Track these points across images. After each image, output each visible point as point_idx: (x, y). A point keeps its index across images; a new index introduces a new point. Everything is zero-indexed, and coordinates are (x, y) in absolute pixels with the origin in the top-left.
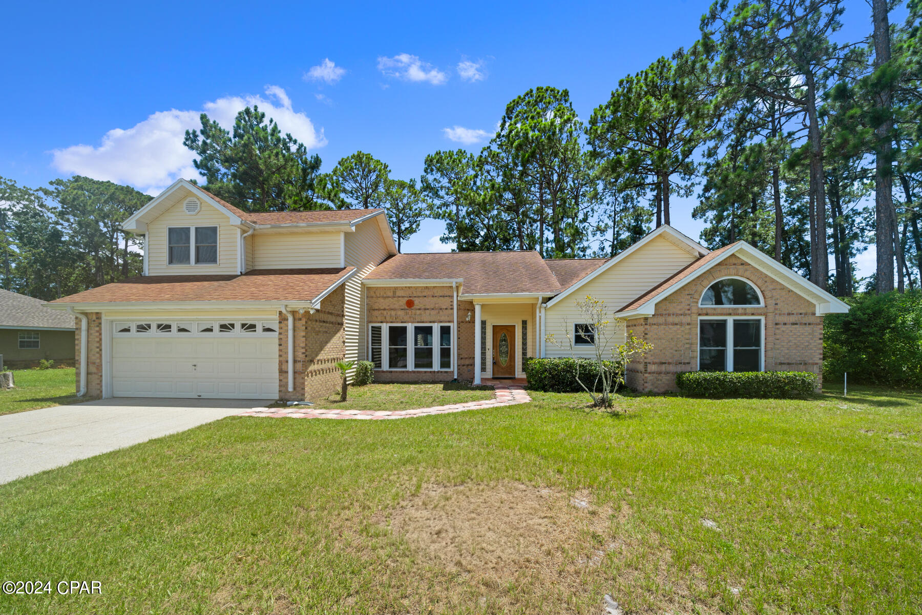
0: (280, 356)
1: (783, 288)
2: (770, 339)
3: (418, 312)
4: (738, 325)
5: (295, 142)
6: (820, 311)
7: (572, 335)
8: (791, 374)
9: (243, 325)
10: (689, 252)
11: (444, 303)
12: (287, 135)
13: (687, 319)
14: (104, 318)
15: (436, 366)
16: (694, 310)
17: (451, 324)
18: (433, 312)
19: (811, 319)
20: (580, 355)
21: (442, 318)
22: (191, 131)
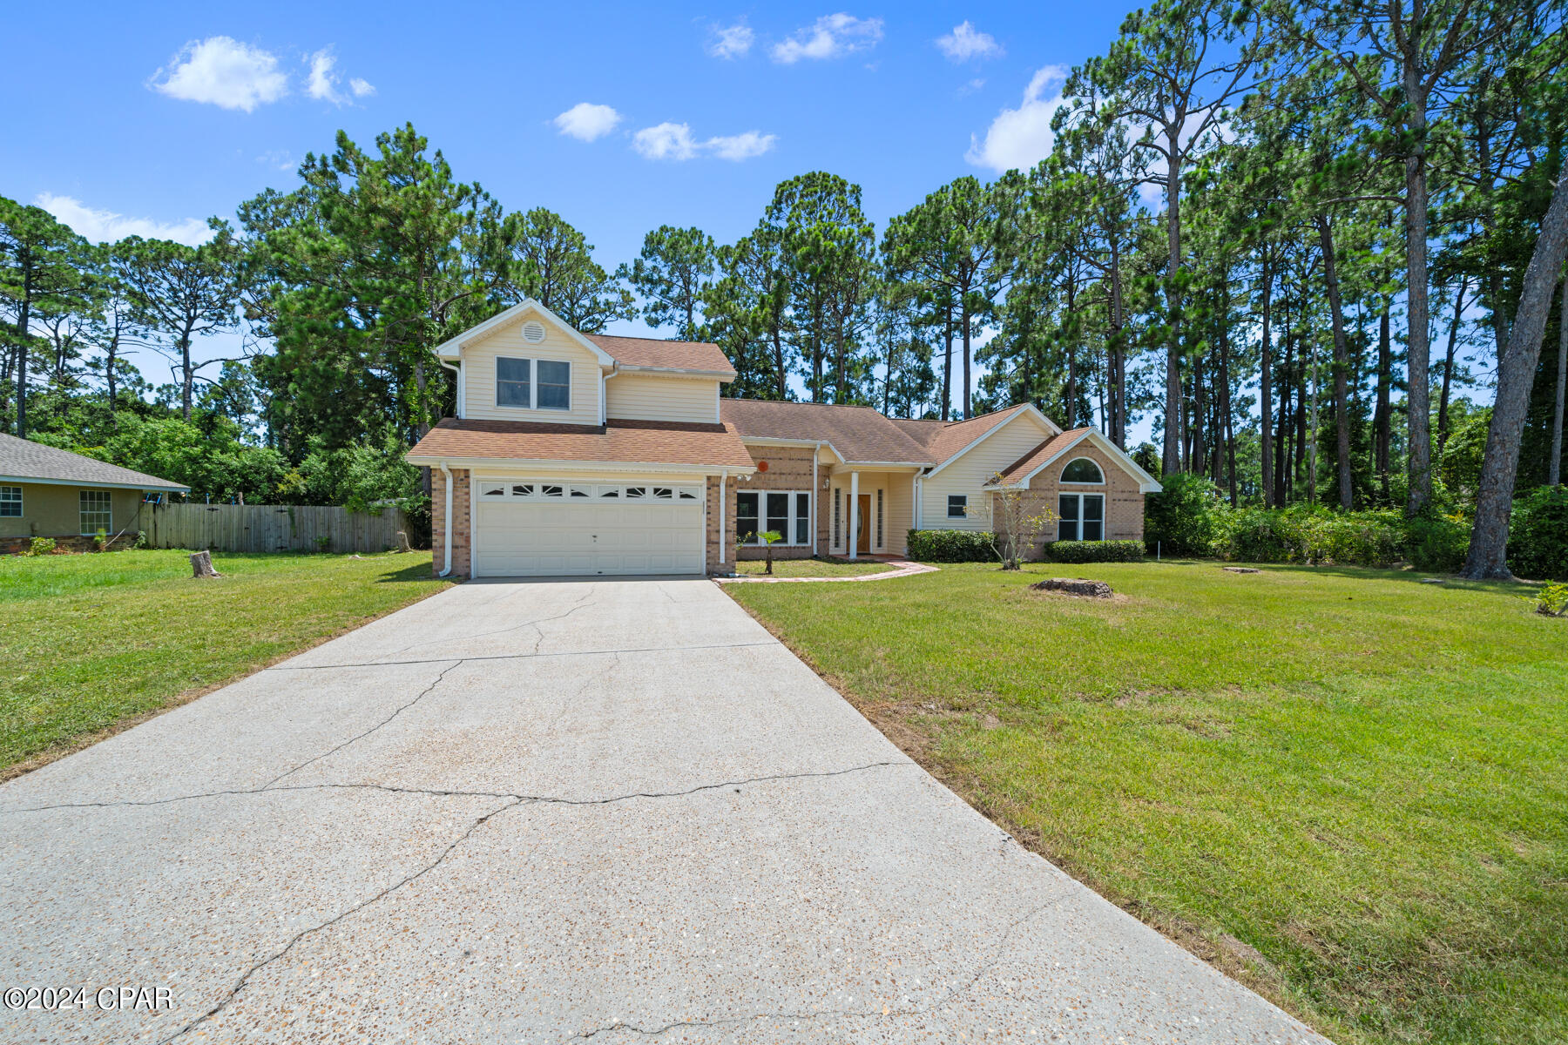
0: (708, 525)
1: (1119, 469)
2: (1109, 513)
3: (773, 477)
4: (1087, 499)
5: (486, 197)
6: (1143, 490)
7: (945, 506)
8: (1127, 542)
9: (656, 491)
10: (1044, 430)
11: (802, 467)
12: (475, 184)
13: (1050, 494)
14: (473, 476)
15: (792, 540)
16: (1056, 486)
17: (809, 493)
18: (790, 478)
19: (1136, 497)
20: (959, 527)
21: (800, 485)
22: (318, 157)
